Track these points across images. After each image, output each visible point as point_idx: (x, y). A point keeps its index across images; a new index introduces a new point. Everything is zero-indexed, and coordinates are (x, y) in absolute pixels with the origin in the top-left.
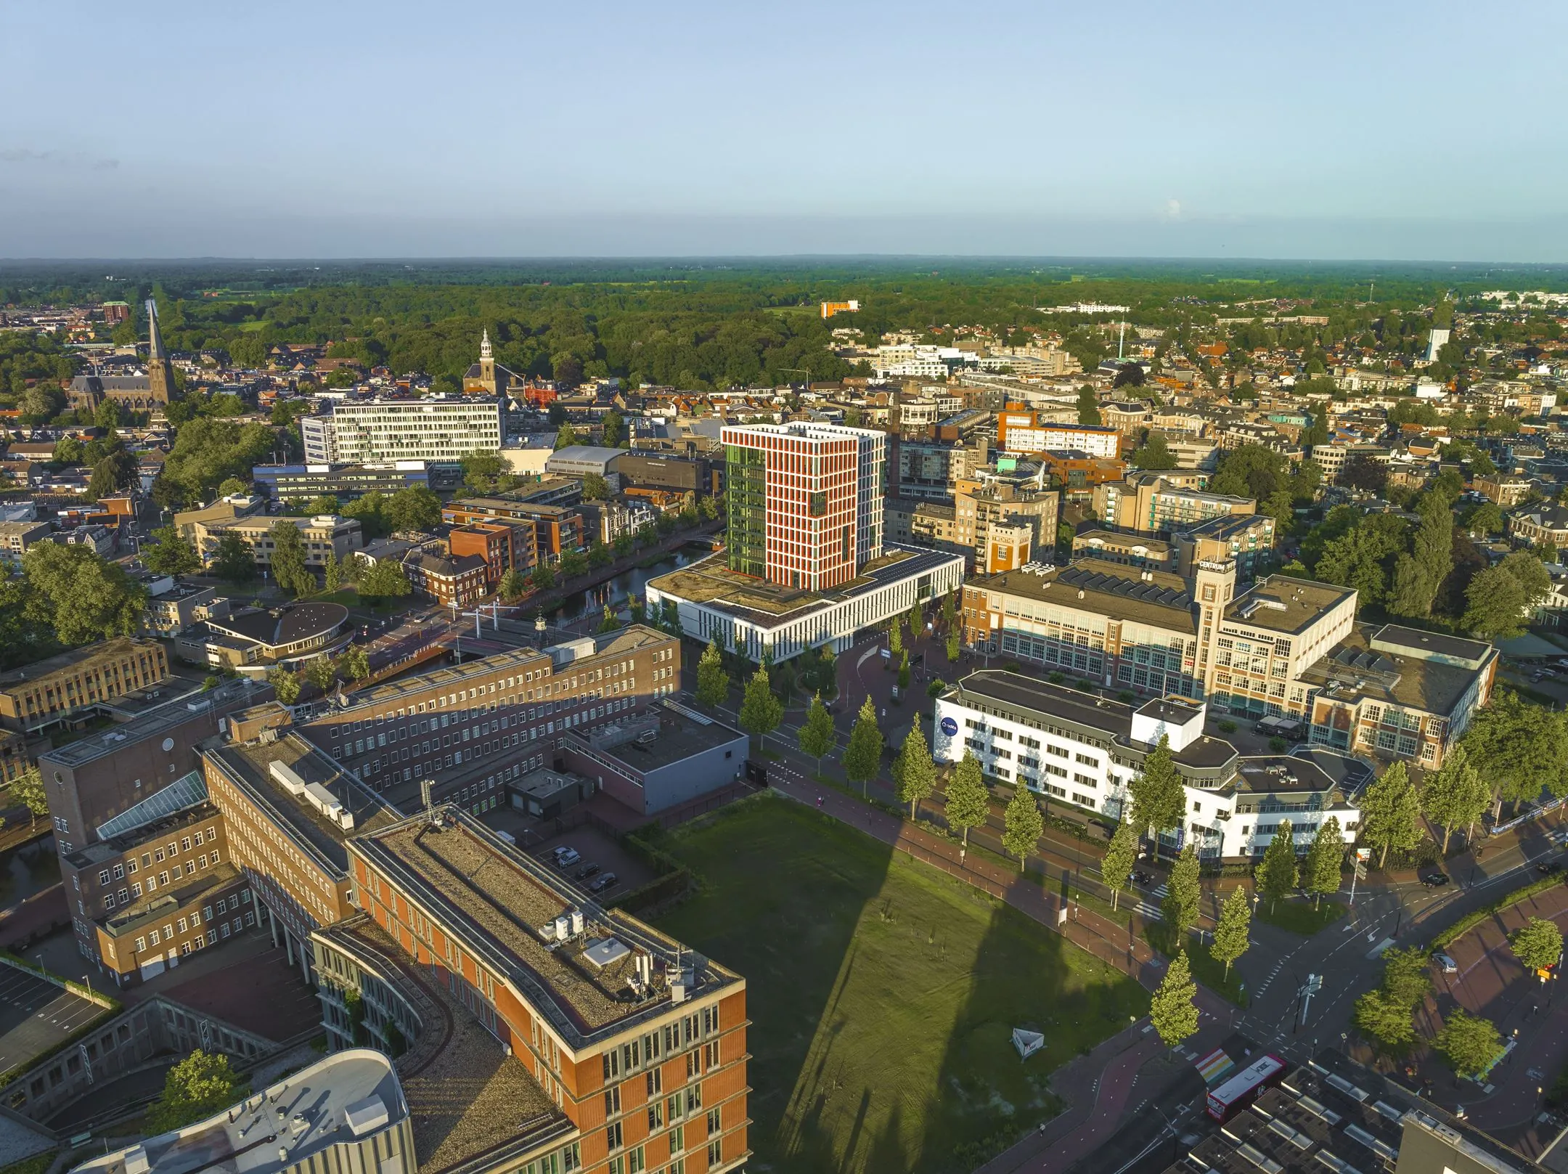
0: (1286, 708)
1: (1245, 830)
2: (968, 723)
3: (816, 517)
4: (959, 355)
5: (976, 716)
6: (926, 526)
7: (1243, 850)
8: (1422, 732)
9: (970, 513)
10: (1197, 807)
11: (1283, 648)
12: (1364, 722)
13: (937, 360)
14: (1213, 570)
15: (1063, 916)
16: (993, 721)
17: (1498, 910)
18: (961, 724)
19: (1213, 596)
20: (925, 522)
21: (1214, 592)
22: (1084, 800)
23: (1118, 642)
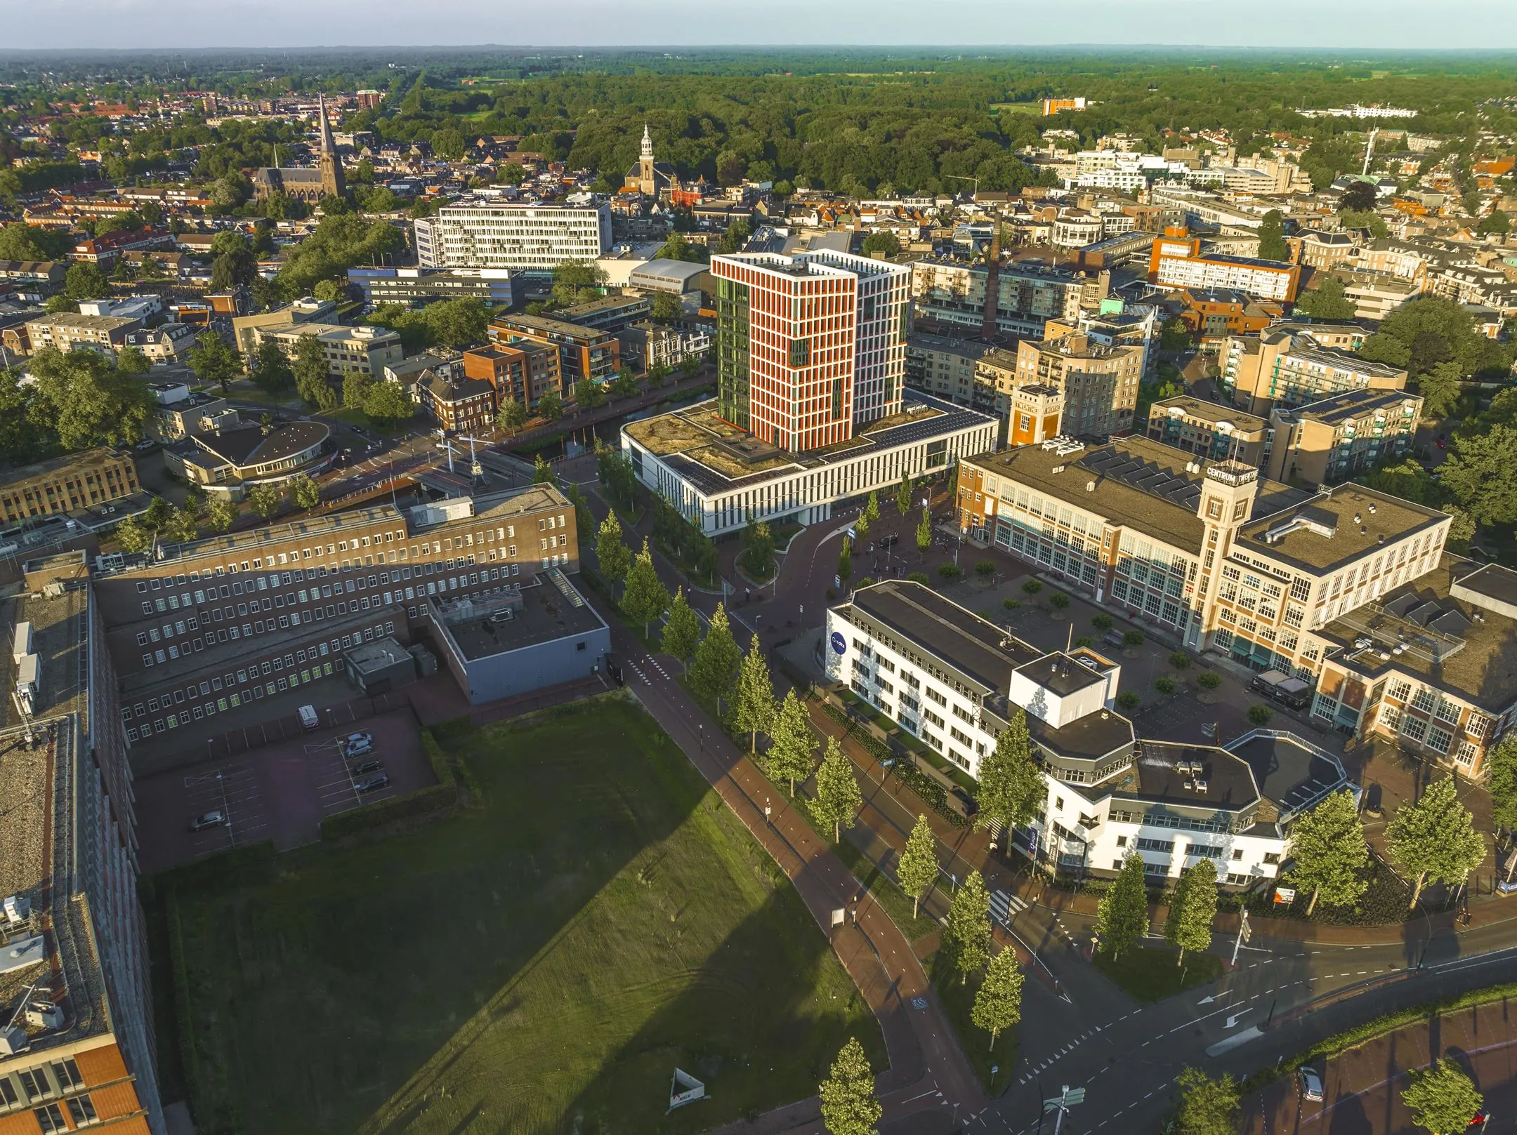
0: (1297, 664)
1: (1122, 841)
2: (856, 643)
3: (795, 367)
4: (1165, 166)
5: (863, 637)
6: (987, 377)
7: (1117, 864)
8: (1463, 726)
9: (1031, 366)
10: (1060, 803)
11: (1301, 590)
12: (1388, 700)
13: (1134, 170)
14: (1222, 481)
15: (839, 916)
16: (879, 647)
17: (1443, 1012)
18: (849, 643)
19: (1219, 514)
20: (987, 372)
21: (1220, 508)
22: (960, 758)
23: (1114, 552)
